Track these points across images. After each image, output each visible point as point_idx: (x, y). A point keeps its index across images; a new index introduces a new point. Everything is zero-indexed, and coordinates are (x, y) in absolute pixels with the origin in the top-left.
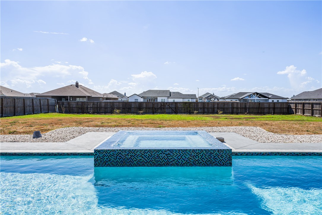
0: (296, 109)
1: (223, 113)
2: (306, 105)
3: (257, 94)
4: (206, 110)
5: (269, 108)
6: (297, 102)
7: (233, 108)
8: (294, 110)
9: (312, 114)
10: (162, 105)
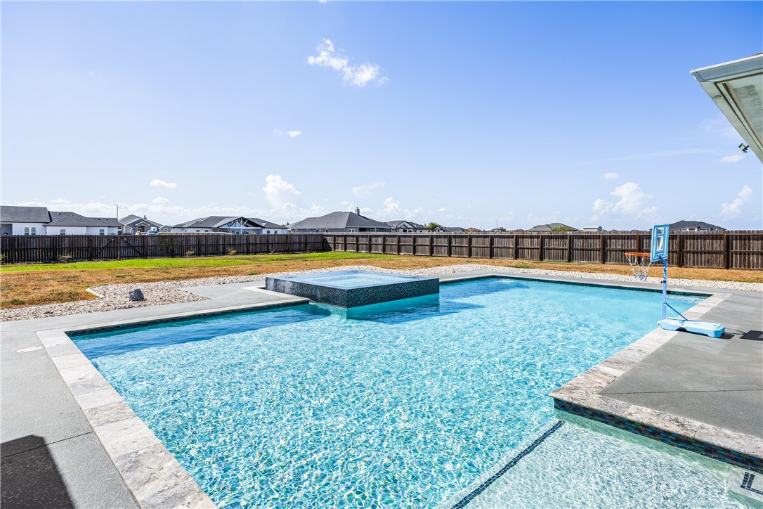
0: (335, 244)
1: (237, 253)
2: (348, 238)
3: (244, 220)
4: (203, 249)
5: (300, 243)
6: (336, 233)
7: (248, 244)
8: (332, 246)
9: (358, 250)
10: (110, 242)
